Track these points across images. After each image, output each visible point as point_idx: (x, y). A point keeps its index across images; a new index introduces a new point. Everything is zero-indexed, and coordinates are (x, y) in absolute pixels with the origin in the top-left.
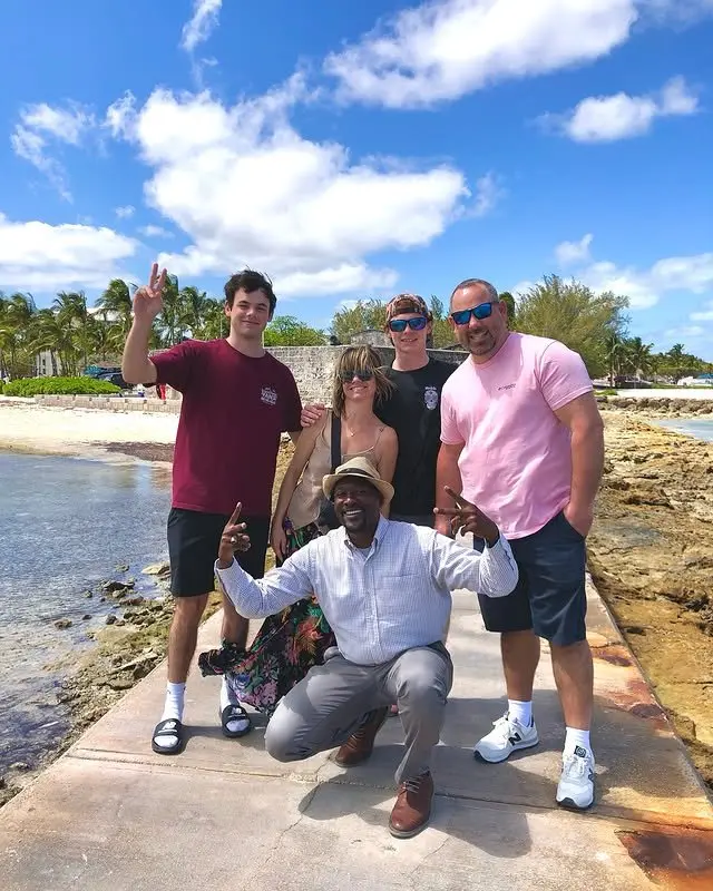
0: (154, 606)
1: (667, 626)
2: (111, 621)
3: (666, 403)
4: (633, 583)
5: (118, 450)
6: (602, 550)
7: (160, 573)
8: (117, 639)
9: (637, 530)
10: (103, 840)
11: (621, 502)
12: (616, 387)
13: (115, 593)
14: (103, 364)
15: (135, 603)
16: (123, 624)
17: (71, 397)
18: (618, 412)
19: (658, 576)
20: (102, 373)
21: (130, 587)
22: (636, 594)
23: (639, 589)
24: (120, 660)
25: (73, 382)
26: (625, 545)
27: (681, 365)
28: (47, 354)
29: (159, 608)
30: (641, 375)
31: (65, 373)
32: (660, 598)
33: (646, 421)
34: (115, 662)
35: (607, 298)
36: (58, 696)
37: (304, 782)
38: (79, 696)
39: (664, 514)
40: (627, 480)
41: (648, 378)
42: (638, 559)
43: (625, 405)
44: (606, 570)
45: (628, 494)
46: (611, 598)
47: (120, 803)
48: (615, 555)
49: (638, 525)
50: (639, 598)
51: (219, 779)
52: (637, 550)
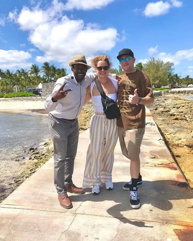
0: (42, 154)
1: (187, 155)
2: (30, 159)
3: (185, 92)
4: (177, 142)
5: (34, 111)
6: (168, 133)
7: (44, 145)
8: (31, 164)
9: (178, 127)
10: (3, 237)
11: (173, 119)
12: (171, 88)
13: (32, 151)
14: (30, 88)
15: (37, 153)
16: (34, 159)
17: (22, 97)
18: (171, 95)
19: (184, 140)
20: (30, 91)
21: (36, 149)
22: (178, 145)
23: (179, 144)
24: (32, 170)
25: (22, 93)
26: (174, 132)
27: (189, 81)
28: (16, 86)
29: (44, 155)
30: (178, 85)
31: (21, 91)
32: (185, 147)
33: (179, 97)
34: (31, 170)
35: (168, 63)
36: (14, 181)
37: (71, 214)
38: (20, 180)
39: (185, 122)
40: (174, 113)
41: (180, 85)
42: (178, 135)
43: (173, 93)
44: (169, 139)
45: (175, 117)
46: (171, 147)
47: (11, 223)
48: (171, 135)
49: (178, 126)
50: (179, 147)
51: (44, 214)
52: (178, 133)
